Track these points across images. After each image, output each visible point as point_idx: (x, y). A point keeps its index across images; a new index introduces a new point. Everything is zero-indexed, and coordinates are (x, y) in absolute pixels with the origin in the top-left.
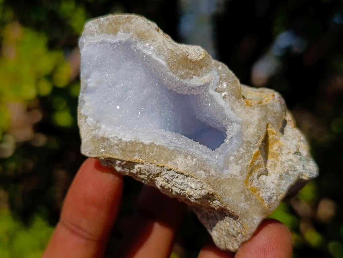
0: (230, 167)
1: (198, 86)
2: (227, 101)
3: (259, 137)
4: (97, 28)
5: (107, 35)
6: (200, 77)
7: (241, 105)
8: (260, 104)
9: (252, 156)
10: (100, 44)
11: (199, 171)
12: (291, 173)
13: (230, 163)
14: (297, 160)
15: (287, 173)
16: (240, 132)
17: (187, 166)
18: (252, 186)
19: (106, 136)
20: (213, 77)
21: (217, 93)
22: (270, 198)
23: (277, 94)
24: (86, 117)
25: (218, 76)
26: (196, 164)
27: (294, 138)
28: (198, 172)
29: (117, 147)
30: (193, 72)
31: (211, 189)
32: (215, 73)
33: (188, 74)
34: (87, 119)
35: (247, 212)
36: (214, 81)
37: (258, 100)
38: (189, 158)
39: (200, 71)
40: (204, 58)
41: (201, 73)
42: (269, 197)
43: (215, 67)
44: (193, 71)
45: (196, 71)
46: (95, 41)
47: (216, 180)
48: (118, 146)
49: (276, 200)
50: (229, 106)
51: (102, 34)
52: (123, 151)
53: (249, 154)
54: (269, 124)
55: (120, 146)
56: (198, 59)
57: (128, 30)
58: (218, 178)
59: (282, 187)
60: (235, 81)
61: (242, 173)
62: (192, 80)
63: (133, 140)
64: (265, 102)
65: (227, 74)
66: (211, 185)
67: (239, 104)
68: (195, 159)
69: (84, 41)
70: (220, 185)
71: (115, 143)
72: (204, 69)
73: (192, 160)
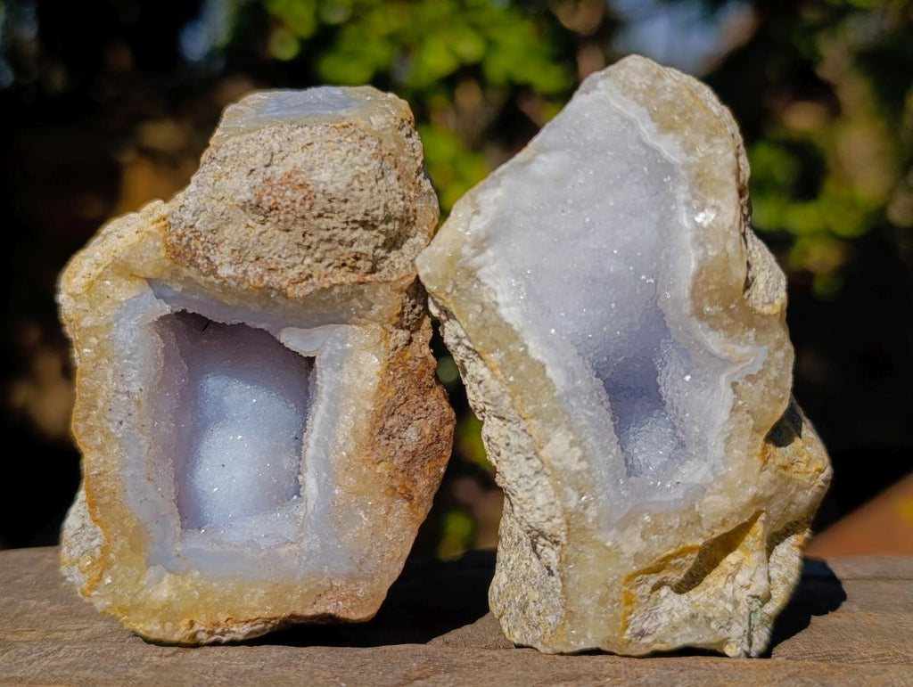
0: (628, 532)
1: (709, 352)
2: (734, 418)
3: (724, 523)
4: (644, 87)
5: (648, 118)
6: (730, 340)
7: (749, 447)
8: (782, 471)
9: (681, 546)
10: (623, 119)
11: (573, 489)
12: (713, 625)
13: (635, 524)
14: (745, 613)
15: (709, 620)
16: (702, 487)
17: (560, 461)
18: (633, 591)
19: (479, 273)
20: (752, 359)
21: (731, 391)
22: (642, 634)
23: (828, 471)
24: (477, 213)
25: (764, 364)
26: (578, 473)
27: (781, 566)
28: (569, 489)
29: (480, 311)
30: (727, 321)
31: (563, 533)
32: (762, 353)
33: (717, 317)
34: (476, 218)
35: (583, 618)
36: (746, 367)
37: (786, 460)
38: (578, 452)
39: (740, 330)
40: (769, 315)
41: (739, 335)
42: (643, 630)
43: (773, 345)
44: (730, 321)
45: (733, 324)
46: (618, 106)
47: (584, 529)
48: (482, 311)
49: (648, 645)
50: (730, 431)
51: (642, 106)
52: (484, 327)
53: (679, 538)
54: (764, 514)
55: (486, 314)
56: (759, 308)
57: (690, 149)
58: (590, 530)
59: (677, 635)
60: (781, 401)
61: (637, 557)
62: (711, 333)
63: (516, 327)
64: (795, 472)
65: (780, 375)
66: (569, 530)
67: (750, 443)
68: (584, 465)
69: (601, 84)
70: (582, 543)
71: (483, 300)
72: (751, 334)
73: (580, 460)
